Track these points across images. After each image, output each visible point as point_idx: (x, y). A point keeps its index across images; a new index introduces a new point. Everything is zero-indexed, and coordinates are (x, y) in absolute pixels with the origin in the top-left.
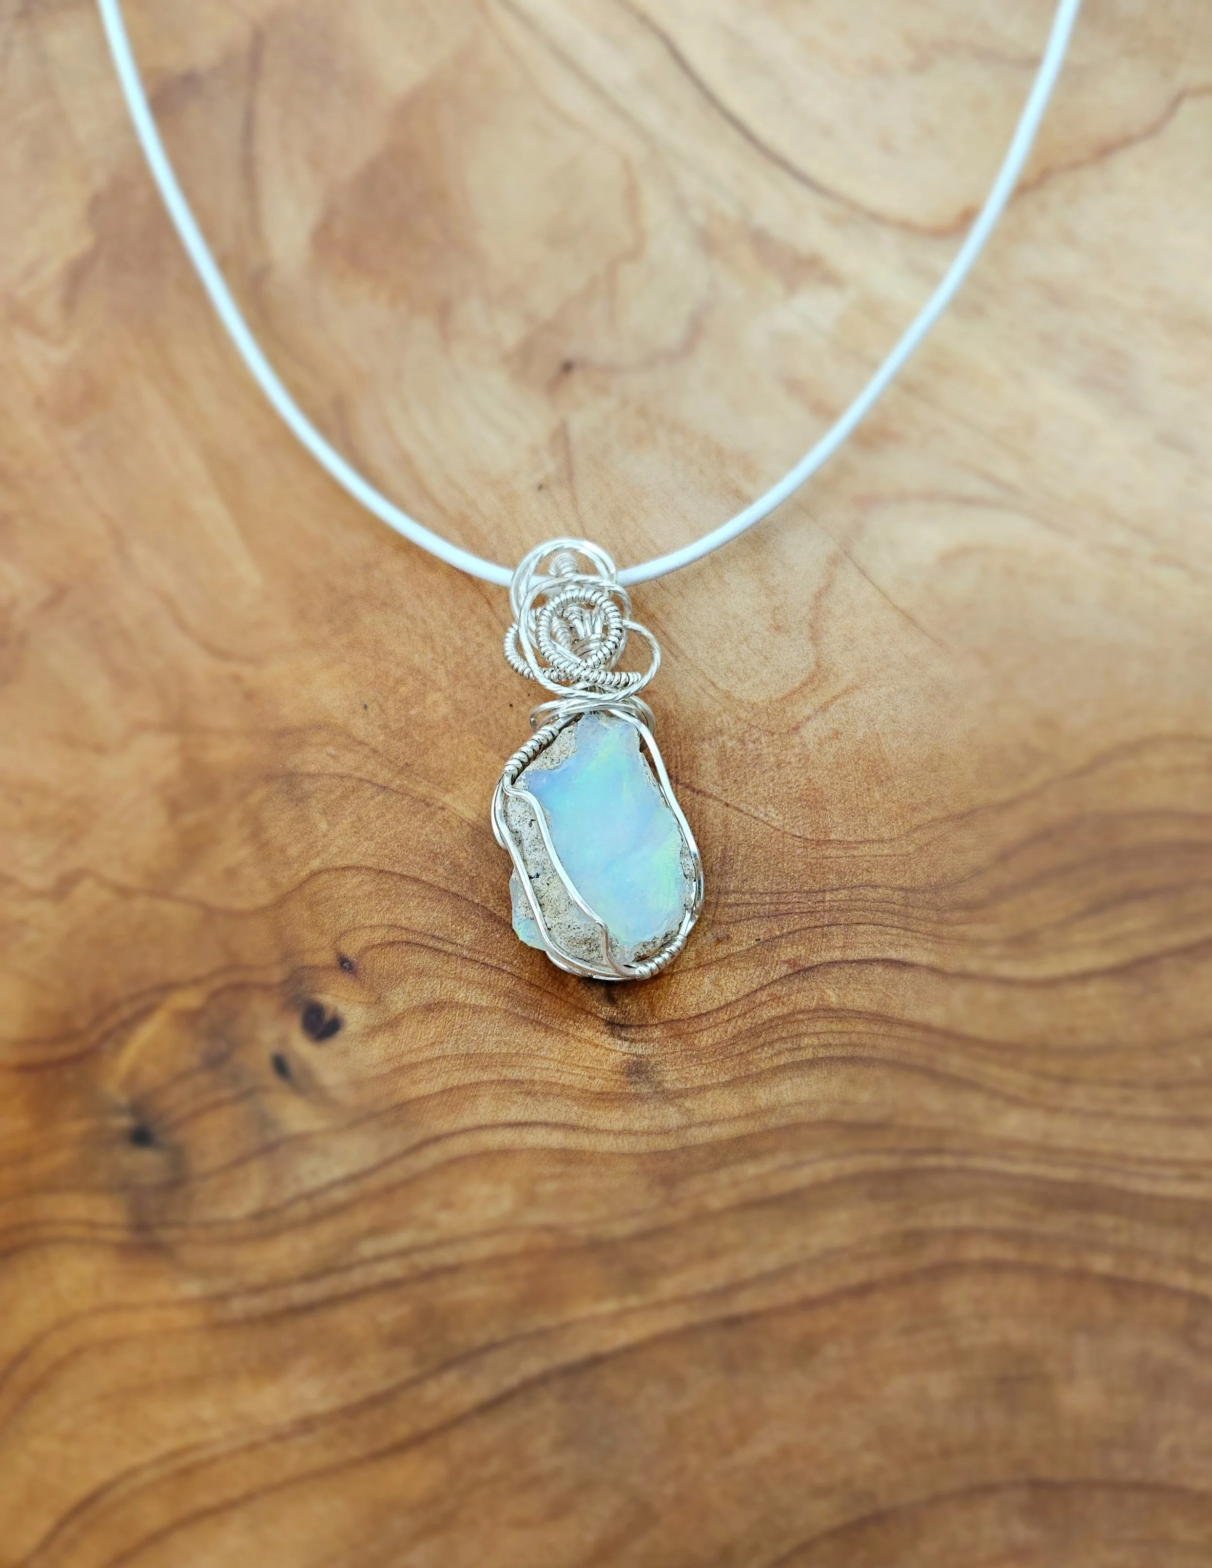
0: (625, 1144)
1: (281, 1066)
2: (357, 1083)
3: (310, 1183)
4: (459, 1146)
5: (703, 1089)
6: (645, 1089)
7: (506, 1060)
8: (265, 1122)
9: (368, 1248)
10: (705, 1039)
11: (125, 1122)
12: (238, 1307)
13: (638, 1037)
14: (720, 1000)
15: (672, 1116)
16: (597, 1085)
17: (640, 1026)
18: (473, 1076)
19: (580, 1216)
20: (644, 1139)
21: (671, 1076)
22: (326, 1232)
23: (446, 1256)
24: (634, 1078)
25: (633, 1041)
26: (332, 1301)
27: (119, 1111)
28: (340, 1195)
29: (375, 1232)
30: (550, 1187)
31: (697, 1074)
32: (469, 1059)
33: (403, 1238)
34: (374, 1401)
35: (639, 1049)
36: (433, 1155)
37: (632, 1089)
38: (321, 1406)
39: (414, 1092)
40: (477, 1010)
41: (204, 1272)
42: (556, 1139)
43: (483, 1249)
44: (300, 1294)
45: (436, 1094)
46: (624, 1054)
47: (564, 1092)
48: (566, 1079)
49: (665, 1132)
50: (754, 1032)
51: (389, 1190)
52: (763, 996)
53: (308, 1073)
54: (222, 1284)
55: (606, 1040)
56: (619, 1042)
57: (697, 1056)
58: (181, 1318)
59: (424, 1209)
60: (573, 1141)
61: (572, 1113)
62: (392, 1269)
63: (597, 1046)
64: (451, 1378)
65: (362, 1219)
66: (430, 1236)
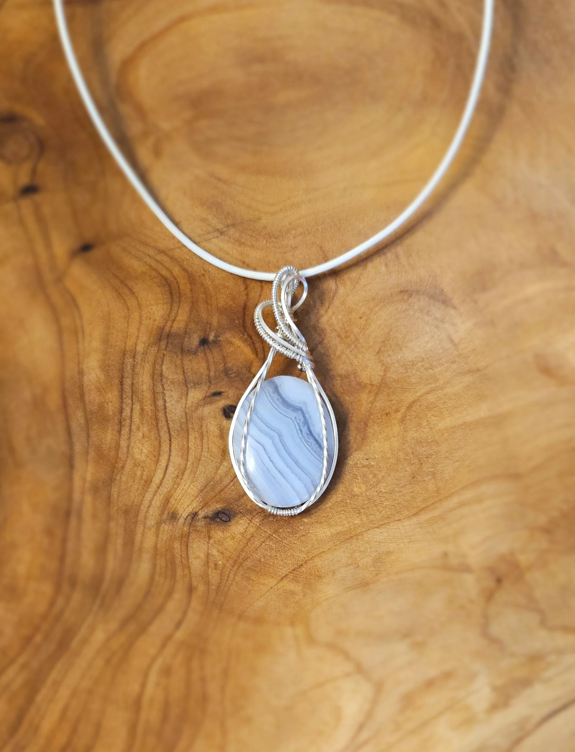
0: (146, 503)
1: (218, 394)
2: (201, 419)
3: (168, 393)
4: (165, 447)
5: (157, 537)
6: (165, 517)
7: (194, 472)
8: (197, 384)
9: (137, 407)
10: (177, 545)
11: (211, 338)
12: (129, 361)
13: (187, 522)
14: (191, 556)
15: (151, 522)
16: (172, 501)
17: (191, 524)
18: (191, 458)
19: (124, 479)
20: (145, 510)
21: (166, 527)
22: (148, 395)
23: (125, 431)
24: (170, 515)
25: (186, 519)
26: (122, 390)
27: (216, 337)
28: (160, 403)
29: (142, 410)
30: (139, 473)
31: (164, 537)
32: (198, 460)
33: (136, 419)
34: (82, 395)
35: (182, 520)
36: (165, 437)
37: (166, 512)
38: (86, 379)
39: (191, 438)
40: (218, 468)
41: (145, 353)
42: (156, 480)
43: (123, 443)
44: (128, 382)
45: (188, 445)
46: (181, 515)
47: (173, 489)
48: (179, 491)
49: (145, 518)
50: (173, 563)
51: (157, 419)
52: (186, 572)
53: (211, 403)
54: (139, 358)
55: (190, 510)
56: (187, 515)
57: (172, 539)
58: (130, 343)
59: (145, 429)
60: (154, 486)
61: (164, 490)
62: (127, 412)
63: (188, 506)
64: (82, 421)
65: (148, 408)
66: (134, 428)
